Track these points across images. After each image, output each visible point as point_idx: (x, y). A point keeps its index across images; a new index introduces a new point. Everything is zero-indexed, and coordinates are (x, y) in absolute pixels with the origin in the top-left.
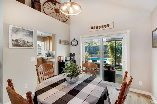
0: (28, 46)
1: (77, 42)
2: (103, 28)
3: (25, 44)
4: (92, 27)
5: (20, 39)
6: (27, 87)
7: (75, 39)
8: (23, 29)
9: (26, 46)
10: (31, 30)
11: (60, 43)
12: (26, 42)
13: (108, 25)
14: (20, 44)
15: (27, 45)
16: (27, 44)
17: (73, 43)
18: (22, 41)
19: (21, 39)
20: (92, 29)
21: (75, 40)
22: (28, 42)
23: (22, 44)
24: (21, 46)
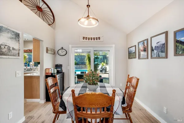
0: (13, 55)
1: (66, 51)
2: (94, 40)
3: (10, 52)
4: (84, 37)
5: (3, 44)
6: (11, 117)
7: (62, 47)
8: (7, 29)
9: (11, 55)
10: (18, 32)
11: (47, 52)
12: (11, 49)
13: (99, 38)
14: (3, 51)
15: (12, 53)
16: (13, 51)
17: (60, 52)
18: (6, 47)
19: (5, 43)
20: (84, 39)
21: (62, 49)
22: (13, 49)
23: (6, 51)
24: (5, 55)
